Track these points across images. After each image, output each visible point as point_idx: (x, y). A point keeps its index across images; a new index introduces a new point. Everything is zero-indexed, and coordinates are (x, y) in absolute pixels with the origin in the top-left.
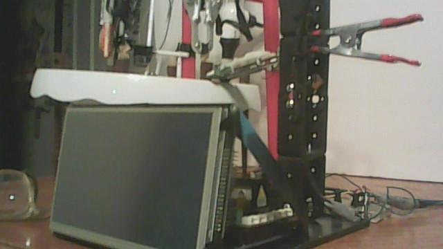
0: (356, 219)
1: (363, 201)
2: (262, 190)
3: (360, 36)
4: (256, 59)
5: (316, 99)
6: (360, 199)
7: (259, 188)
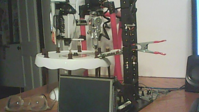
0: (149, 101)
1: (151, 92)
2: (122, 97)
3: (147, 45)
4: (114, 52)
5: (134, 63)
6: (150, 92)
7: (121, 97)
